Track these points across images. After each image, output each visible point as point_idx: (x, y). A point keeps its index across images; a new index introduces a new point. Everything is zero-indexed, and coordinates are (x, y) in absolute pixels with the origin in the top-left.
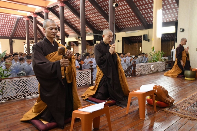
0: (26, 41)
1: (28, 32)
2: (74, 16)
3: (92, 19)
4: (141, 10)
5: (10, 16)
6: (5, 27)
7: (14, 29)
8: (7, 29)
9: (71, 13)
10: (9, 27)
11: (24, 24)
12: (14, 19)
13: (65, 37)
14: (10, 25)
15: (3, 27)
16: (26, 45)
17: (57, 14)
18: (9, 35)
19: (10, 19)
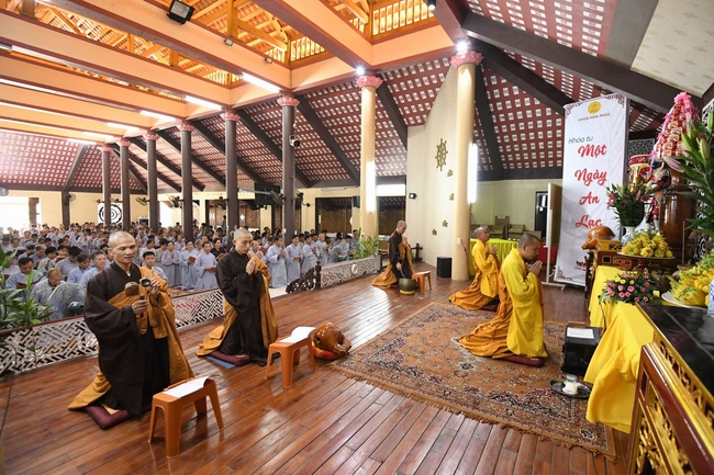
0: (102, 196)
1: (108, 176)
2: (216, 150)
3: (254, 159)
4: (348, 152)
5: (65, 142)
6: (53, 164)
7: (75, 170)
8: (56, 169)
9: (208, 144)
10: (62, 166)
11: (100, 159)
12: (73, 147)
13: (194, 188)
14: (64, 161)
15: (48, 164)
16: (102, 205)
17: (175, 143)
18: (61, 183)
19: (66, 149)
